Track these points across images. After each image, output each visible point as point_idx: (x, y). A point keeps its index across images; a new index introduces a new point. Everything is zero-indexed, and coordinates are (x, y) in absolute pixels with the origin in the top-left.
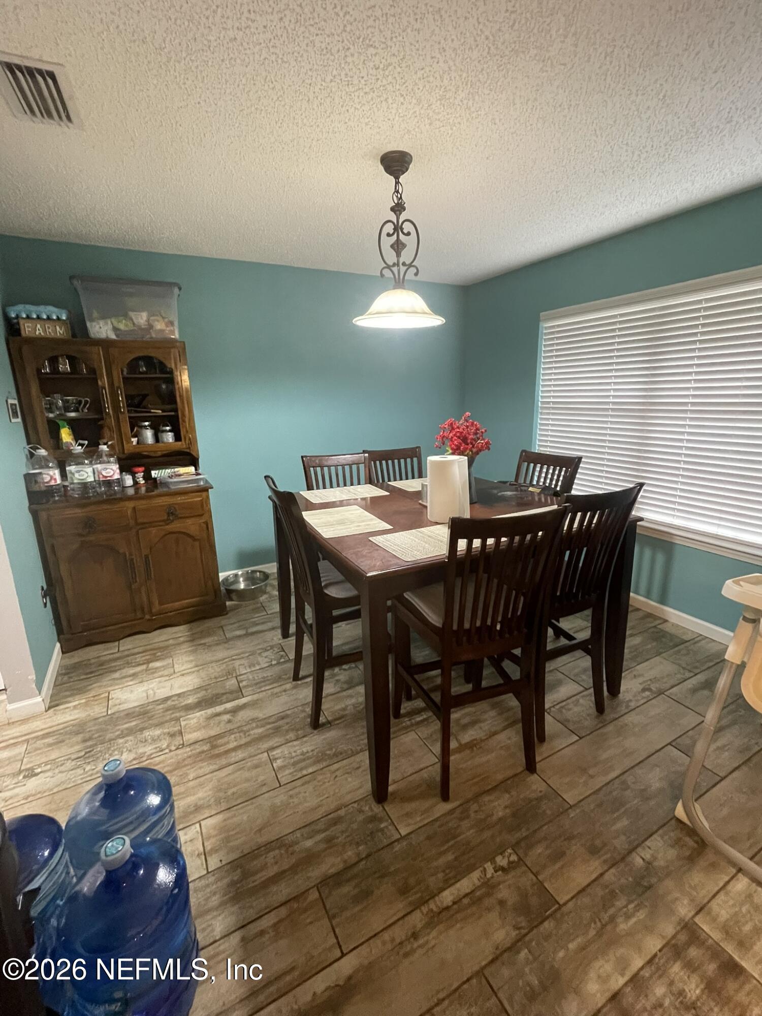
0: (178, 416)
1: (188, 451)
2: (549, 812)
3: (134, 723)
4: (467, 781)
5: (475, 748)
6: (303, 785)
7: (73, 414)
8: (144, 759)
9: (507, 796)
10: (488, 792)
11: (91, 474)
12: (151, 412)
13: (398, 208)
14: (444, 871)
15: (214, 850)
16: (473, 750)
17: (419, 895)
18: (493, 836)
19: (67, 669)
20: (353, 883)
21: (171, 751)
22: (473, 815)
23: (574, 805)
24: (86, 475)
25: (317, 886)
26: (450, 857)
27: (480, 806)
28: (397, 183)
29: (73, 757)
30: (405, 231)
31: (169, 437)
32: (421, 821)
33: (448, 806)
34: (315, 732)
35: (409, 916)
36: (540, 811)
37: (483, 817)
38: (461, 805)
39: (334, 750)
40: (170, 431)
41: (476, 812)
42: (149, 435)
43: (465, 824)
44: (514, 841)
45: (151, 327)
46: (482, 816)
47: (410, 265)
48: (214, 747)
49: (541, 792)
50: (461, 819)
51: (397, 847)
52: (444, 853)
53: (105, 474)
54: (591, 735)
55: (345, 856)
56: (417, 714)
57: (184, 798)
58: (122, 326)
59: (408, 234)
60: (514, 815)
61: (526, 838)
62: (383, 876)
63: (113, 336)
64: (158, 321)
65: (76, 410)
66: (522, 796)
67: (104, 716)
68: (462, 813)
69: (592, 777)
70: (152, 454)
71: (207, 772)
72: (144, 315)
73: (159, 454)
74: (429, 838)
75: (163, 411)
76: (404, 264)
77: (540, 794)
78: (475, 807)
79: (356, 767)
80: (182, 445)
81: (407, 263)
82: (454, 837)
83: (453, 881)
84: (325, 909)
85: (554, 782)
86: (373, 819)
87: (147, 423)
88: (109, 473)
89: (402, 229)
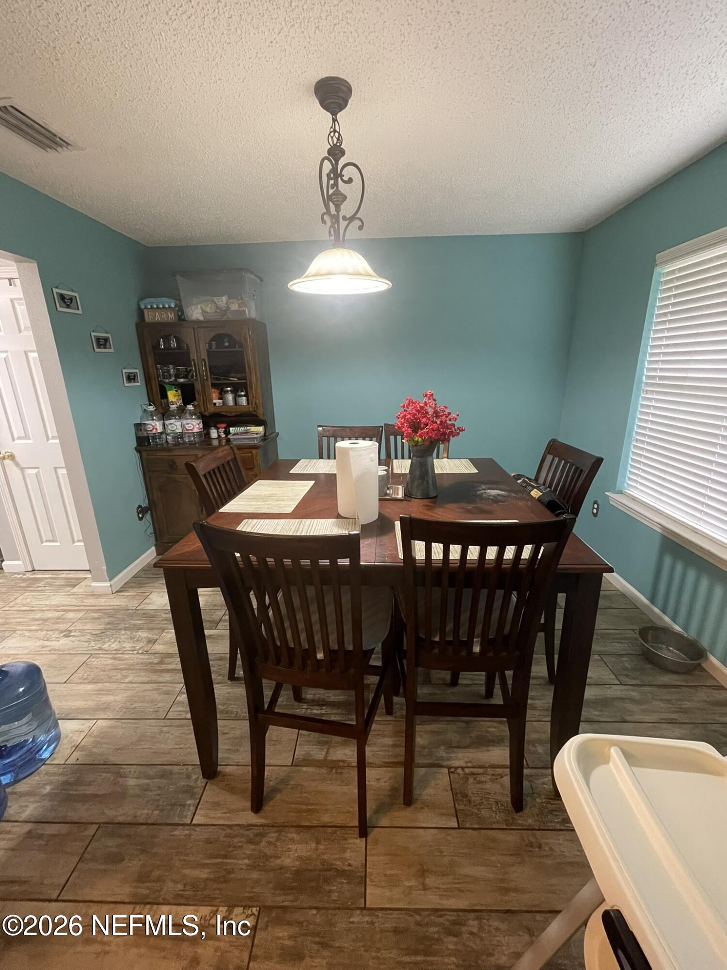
0: (246, 383)
1: (255, 413)
2: (334, 896)
3: (140, 622)
4: (293, 803)
5: (334, 771)
6: (178, 726)
7: (182, 380)
8: (120, 652)
9: (313, 845)
10: (299, 827)
11: (179, 427)
12: (229, 380)
13: (336, 152)
14: (185, 885)
15: (83, 749)
16: (331, 771)
17: (146, 892)
18: (257, 882)
19: (149, 567)
20: (121, 841)
21: (137, 653)
22: (263, 844)
23: (370, 909)
24: (175, 427)
25: (100, 825)
26: (204, 874)
27: (278, 839)
28: (335, 120)
29: (94, 632)
30: (346, 178)
31: (243, 401)
32: (219, 818)
33: (252, 818)
34: (229, 682)
35: (123, 905)
36: (327, 888)
37: (269, 853)
38: (263, 826)
39: (225, 707)
40: (244, 396)
41: (269, 843)
42: (230, 397)
43: (249, 849)
44: (269, 903)
45: (228, 308)
46: (269, 851)
47: (353, 218)
48: (160, 663)
49: (350, 865)
50: (250, 841)
51: (179, 832)
52: (203, 866)
53: (188, 428)
54: (475, 832)
55: (139, 813)
56: (319, 705)
57: (109, 694)
58: (208, 310)
59: (350, 181)
60: (298, 873)
61: (284, 908)
62: (143, 851)
63: (202, 318)
64: (233, 303)
65: (185, 377)
66: (325, 857)
67: (132, 610)
68: (257, 835)
69: (425, 889)
70: (228, 414)
71: (139, 681)
72: (224, 299)
73: (233, 414)
74: (208, 841)
75: (239, 379)
76: (344, 218)
77: (347, 868)
78: (273, 836)
79: (225, 731)
80: (249, 408)
81: (348, 217)
82: (225, 857)
83: (182, 901)
84: (86, 849)
85: (377, 863)
86: (189, 791)
87: (229, 389)
88: (190, 427)
89: (341, 176)
